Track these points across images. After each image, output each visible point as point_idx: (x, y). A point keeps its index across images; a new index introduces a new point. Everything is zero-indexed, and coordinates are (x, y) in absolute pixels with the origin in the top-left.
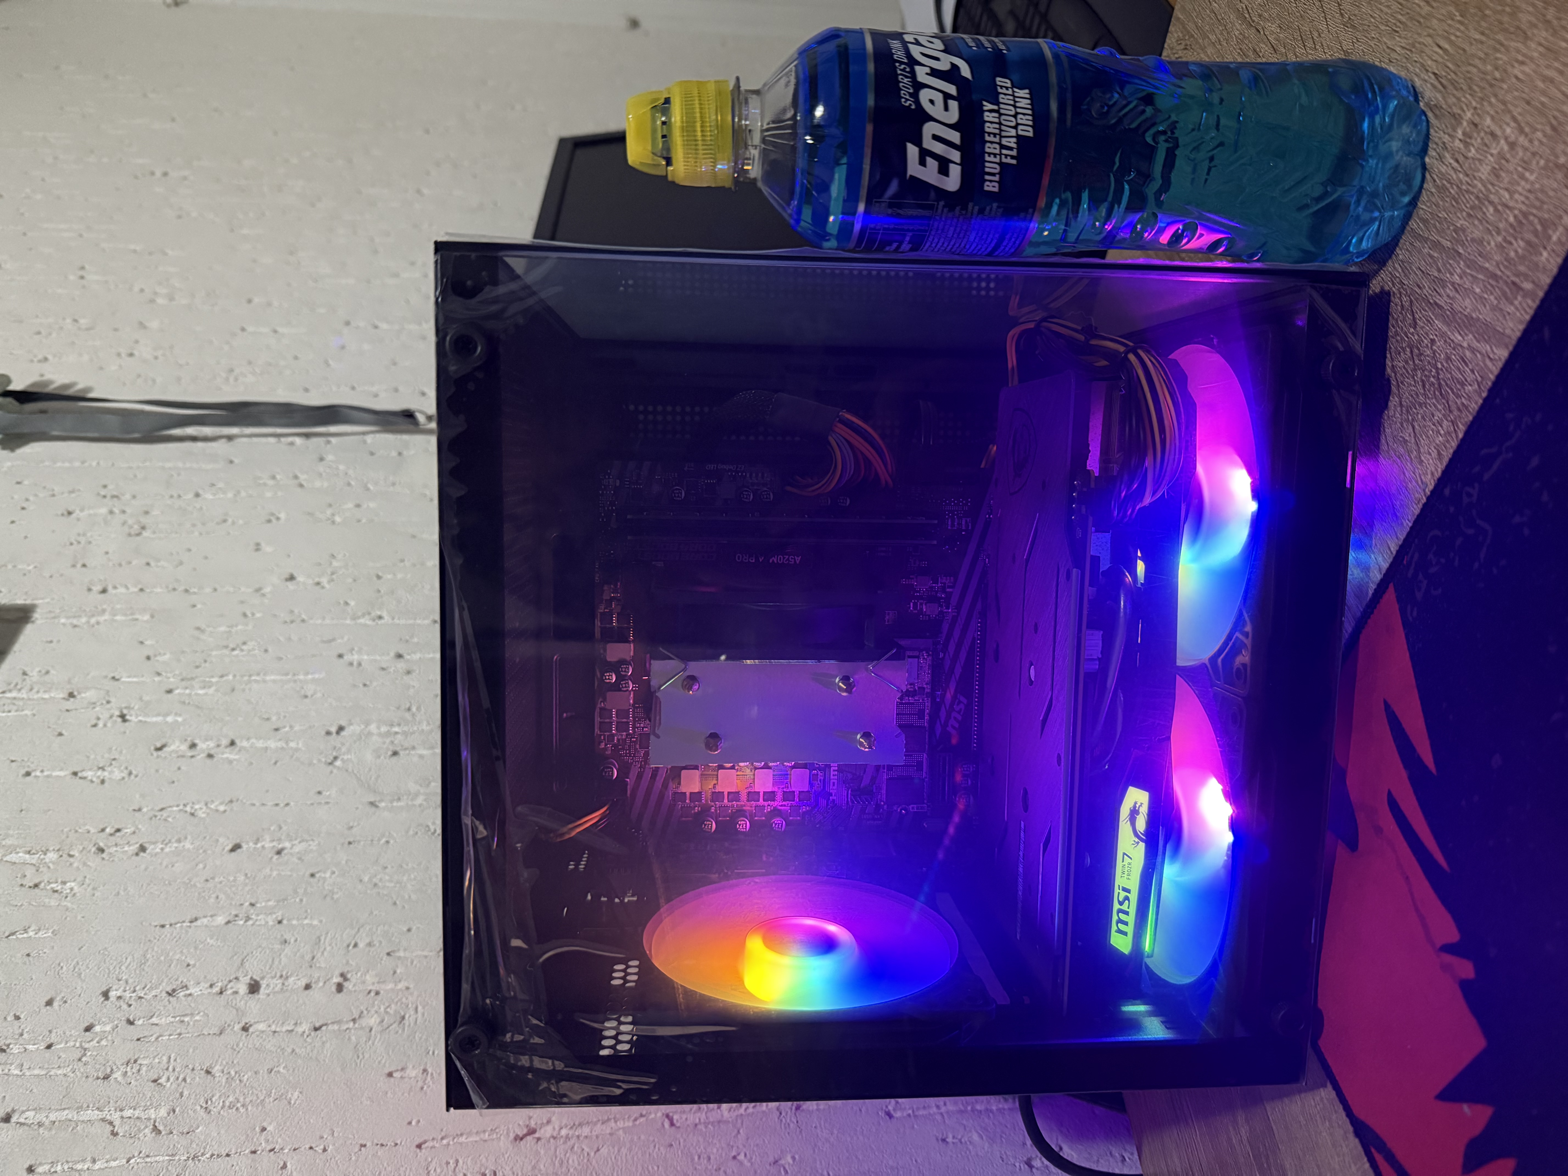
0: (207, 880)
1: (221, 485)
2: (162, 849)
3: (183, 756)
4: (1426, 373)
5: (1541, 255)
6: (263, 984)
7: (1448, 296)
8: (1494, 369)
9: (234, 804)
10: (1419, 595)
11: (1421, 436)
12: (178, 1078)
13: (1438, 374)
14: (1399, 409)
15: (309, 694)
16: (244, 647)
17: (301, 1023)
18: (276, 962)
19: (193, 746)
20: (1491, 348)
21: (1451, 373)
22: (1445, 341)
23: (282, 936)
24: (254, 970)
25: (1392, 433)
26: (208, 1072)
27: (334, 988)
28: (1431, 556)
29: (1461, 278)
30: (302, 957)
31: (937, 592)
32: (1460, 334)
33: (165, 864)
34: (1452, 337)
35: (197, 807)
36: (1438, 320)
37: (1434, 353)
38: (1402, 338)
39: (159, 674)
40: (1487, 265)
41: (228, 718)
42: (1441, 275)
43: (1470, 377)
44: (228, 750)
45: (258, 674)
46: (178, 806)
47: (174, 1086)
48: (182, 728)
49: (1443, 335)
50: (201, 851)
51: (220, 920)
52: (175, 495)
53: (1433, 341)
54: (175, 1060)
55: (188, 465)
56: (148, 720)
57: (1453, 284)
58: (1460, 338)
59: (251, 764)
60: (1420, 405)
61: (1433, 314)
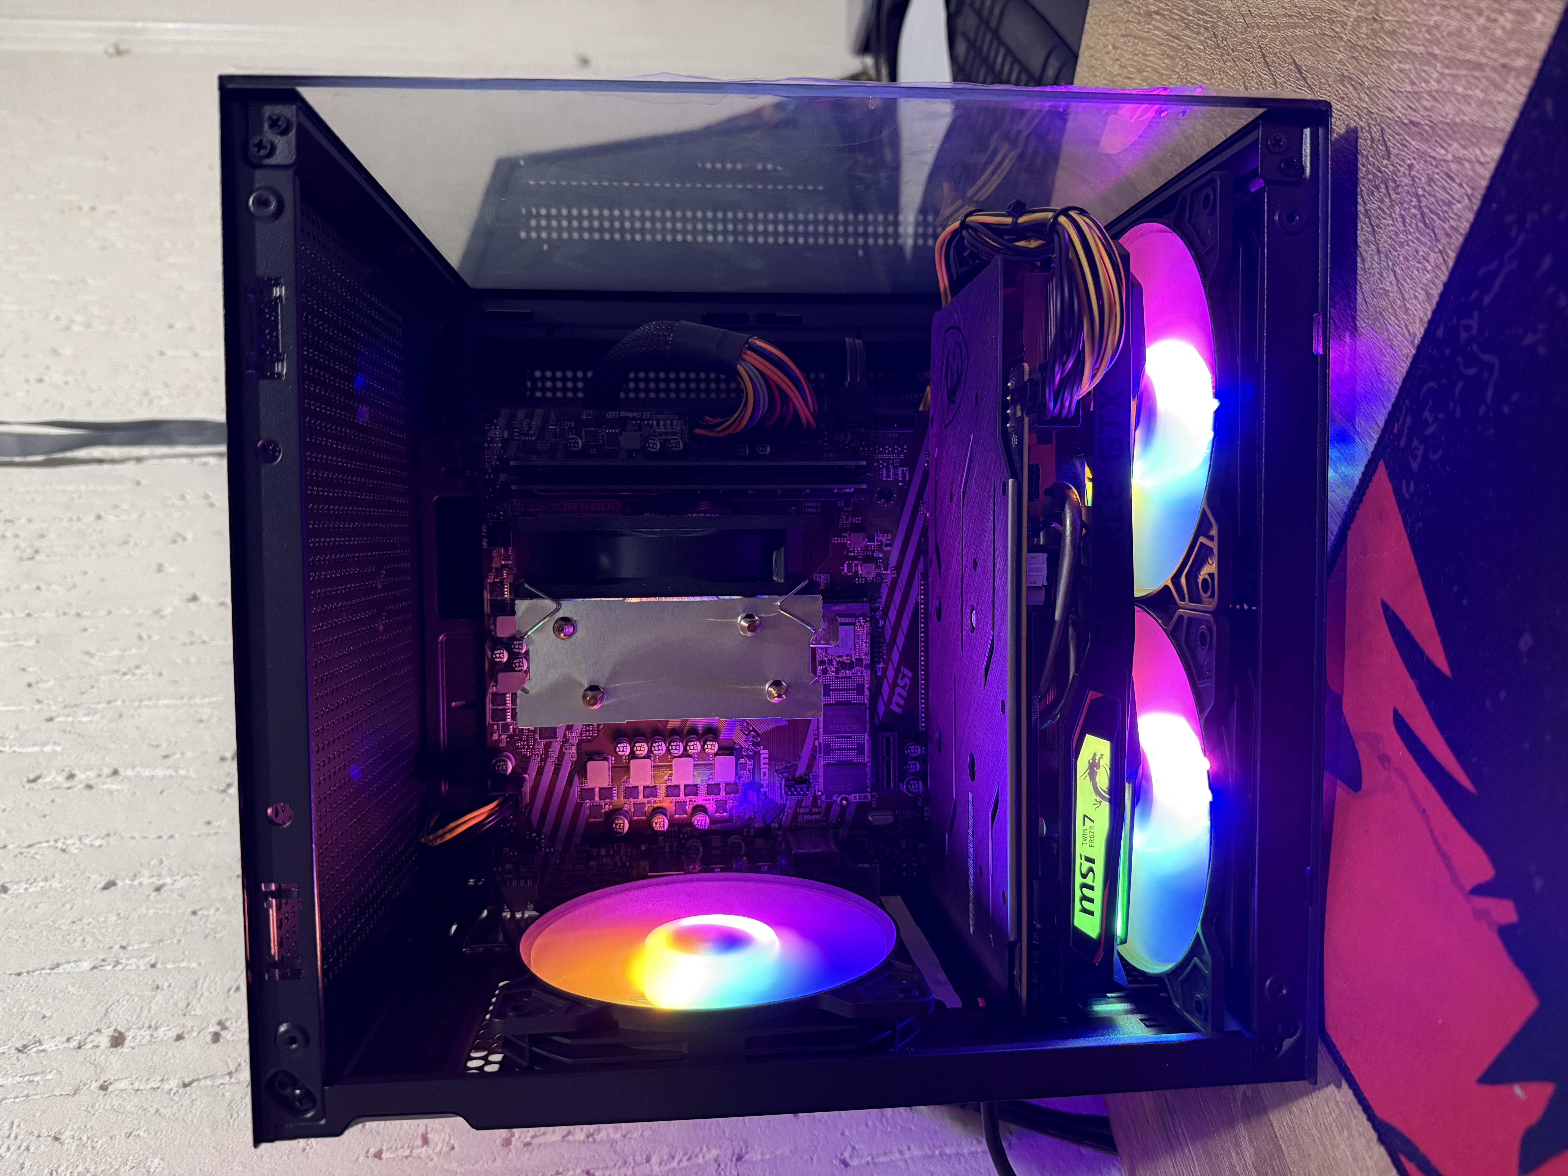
0: (74, 922)
1: (125, 506)
2: (26, 889)
3: (58, 788)
4: (1406, 206)
5: (1534, 19)
6: (129, 1036)
7: (1425, 109)
8: (1486, 173)
9: (111, 839)
10: (1415, 466)
11: (1405, 281)
12: (20, 1147)
13: (1419, 201)
14: (1376, 258)
15: (205, 717)
16: (138, 672)
17: (168, 1079)
18: (145, 1012)
19: (71, 776)
20: (1481, 150)
21: (1435, 196)
22: (1426, 161)
23: (154, 981)
24: (119, 1020)
25: (1370, 287)
26: (56, 1139)
27: (209, 1038)
28: (1426, 414)
29: (1439, 82)
30: (176, 1004)
31: (873, 551)
32: (1442, 147)
33: (27, 905)
34: (1433, 154)
35: (69, 842)
36: (1416, 140)
37: (1413, 180)
38: (1375, 175)
39: (39, 702)
40: (1469, 56)
41: (113, 746)
42: (1415, 87)
43: (1458, 192)
44: (109, 780)
45: (150, 699)
46: (48, 842)
47: (14, 1156)
48: (59, 758)
49: (1422, 155)
50: (69, 890)
51: (86, 965)
52: (75, 517)
53: (1411, 167)
54: (19, 1126)
55: (91, 488)
56: (24, 750)
57: (1430, 93)
58: (1442, 152)
59: (135, 793)
60: (1401, 245)
61: (1409, 135)
